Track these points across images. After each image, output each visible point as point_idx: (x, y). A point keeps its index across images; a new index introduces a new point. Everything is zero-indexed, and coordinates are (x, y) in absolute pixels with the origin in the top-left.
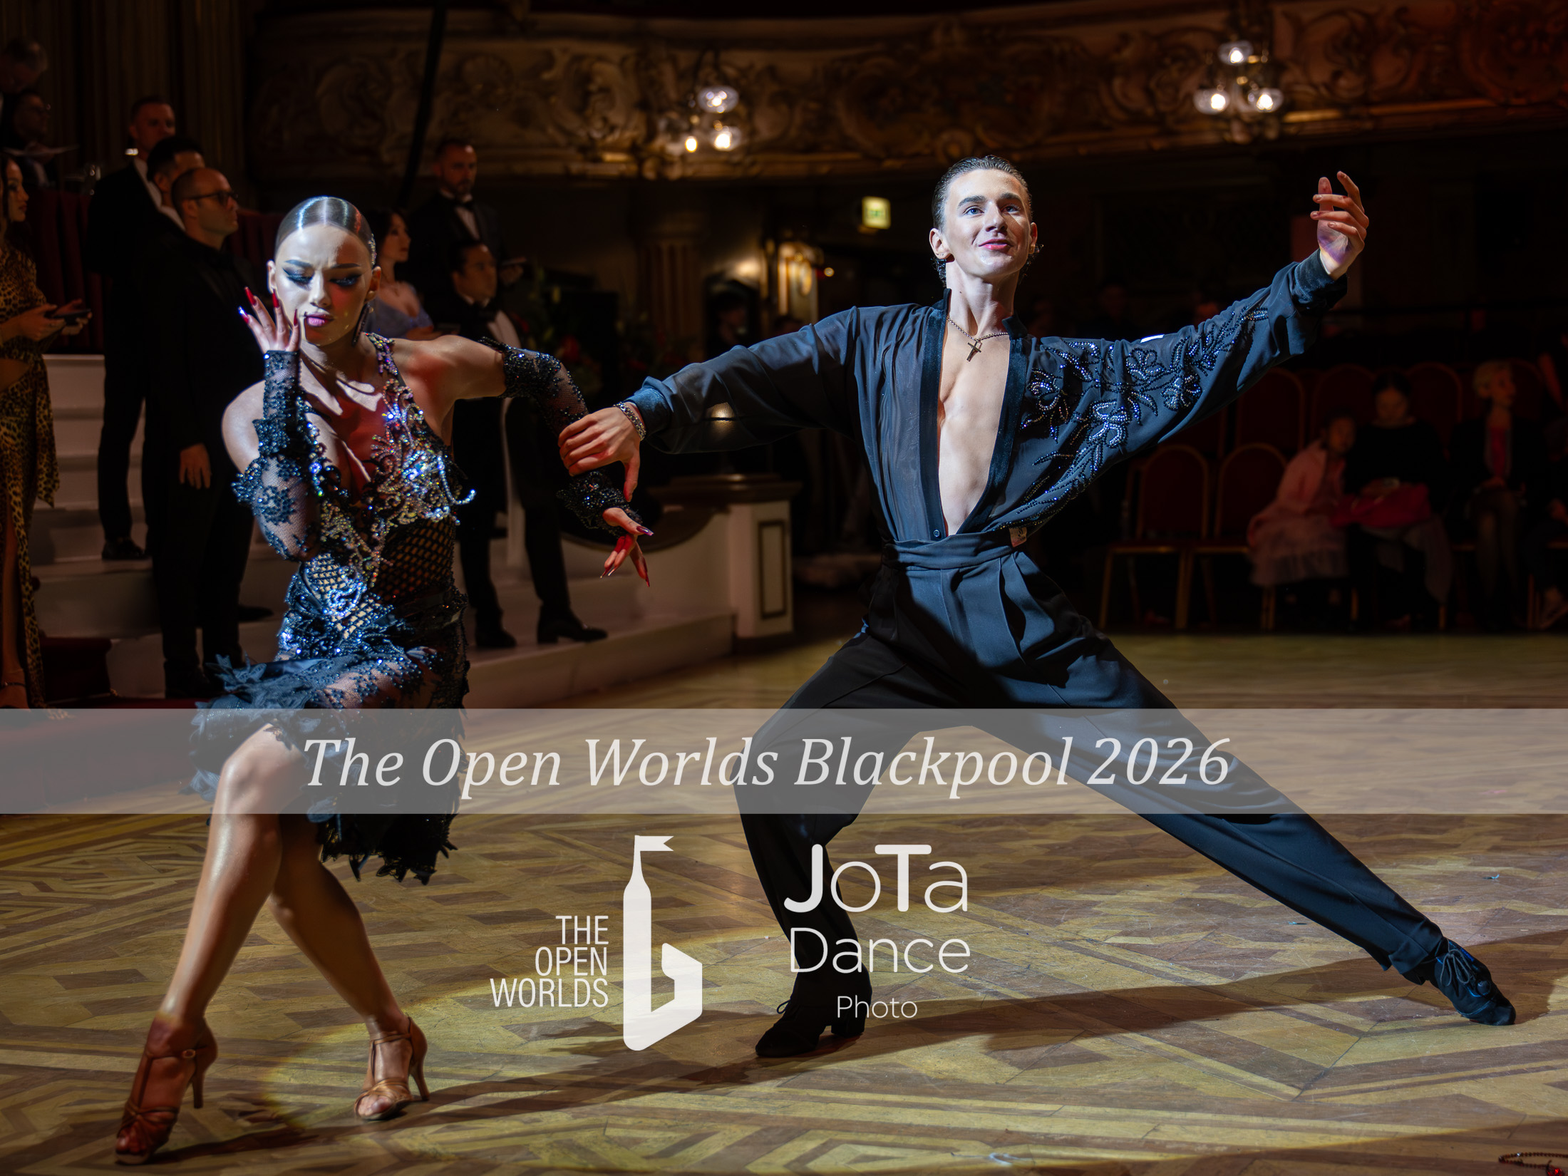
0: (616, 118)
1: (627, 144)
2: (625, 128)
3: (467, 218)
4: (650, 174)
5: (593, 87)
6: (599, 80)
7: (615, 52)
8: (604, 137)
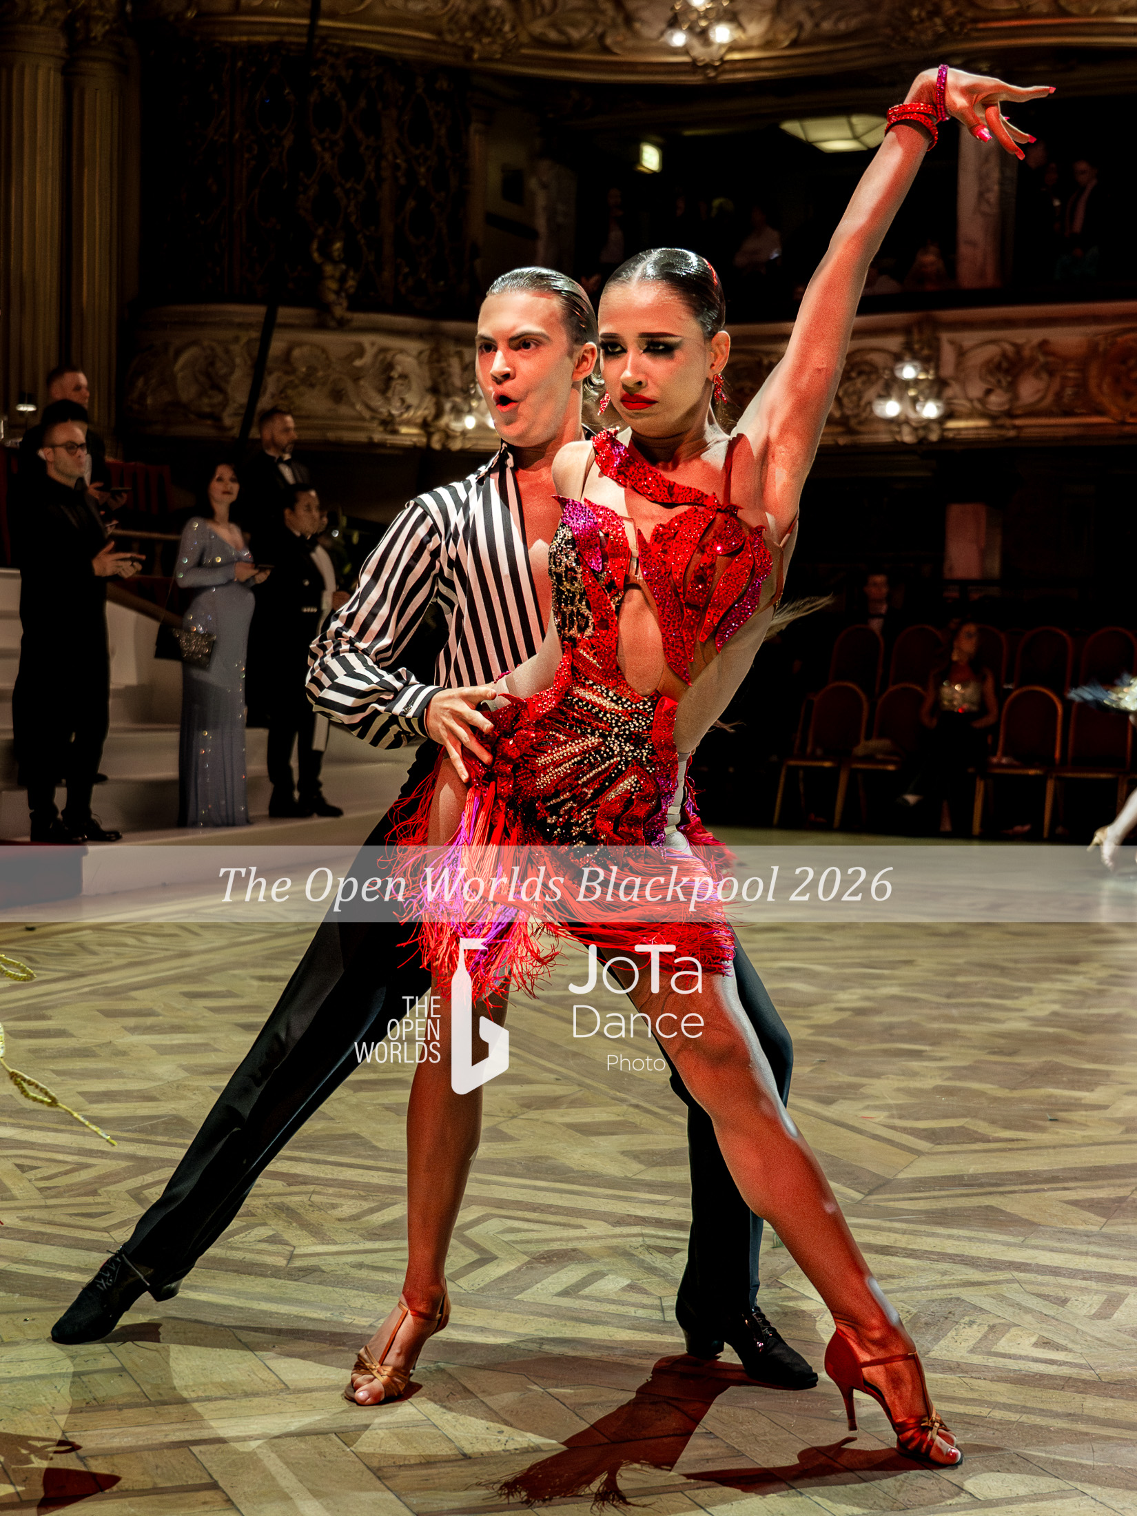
0: (411, 399)
1: (419, 420)
2: (418, 407)
3: (287, 472)
4: (436, 445)
5: (395, 374)
6: (399, 369)
7: (414, 346)
8: (402, 414)
